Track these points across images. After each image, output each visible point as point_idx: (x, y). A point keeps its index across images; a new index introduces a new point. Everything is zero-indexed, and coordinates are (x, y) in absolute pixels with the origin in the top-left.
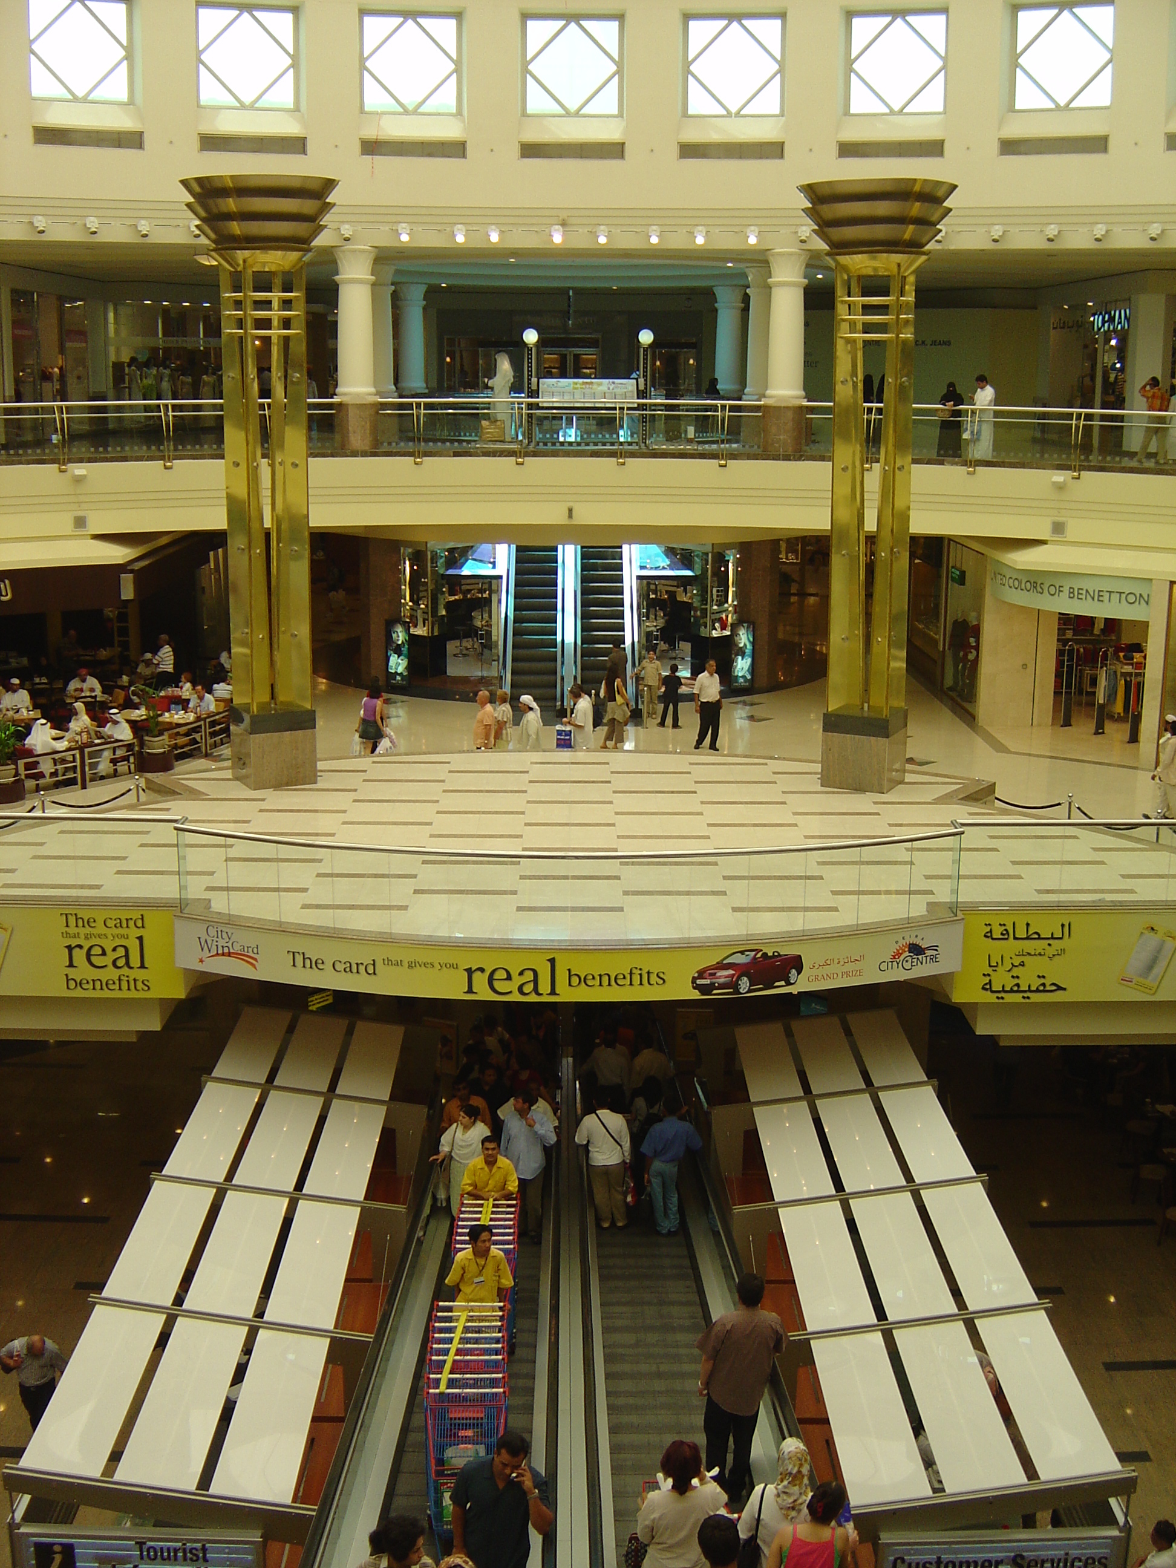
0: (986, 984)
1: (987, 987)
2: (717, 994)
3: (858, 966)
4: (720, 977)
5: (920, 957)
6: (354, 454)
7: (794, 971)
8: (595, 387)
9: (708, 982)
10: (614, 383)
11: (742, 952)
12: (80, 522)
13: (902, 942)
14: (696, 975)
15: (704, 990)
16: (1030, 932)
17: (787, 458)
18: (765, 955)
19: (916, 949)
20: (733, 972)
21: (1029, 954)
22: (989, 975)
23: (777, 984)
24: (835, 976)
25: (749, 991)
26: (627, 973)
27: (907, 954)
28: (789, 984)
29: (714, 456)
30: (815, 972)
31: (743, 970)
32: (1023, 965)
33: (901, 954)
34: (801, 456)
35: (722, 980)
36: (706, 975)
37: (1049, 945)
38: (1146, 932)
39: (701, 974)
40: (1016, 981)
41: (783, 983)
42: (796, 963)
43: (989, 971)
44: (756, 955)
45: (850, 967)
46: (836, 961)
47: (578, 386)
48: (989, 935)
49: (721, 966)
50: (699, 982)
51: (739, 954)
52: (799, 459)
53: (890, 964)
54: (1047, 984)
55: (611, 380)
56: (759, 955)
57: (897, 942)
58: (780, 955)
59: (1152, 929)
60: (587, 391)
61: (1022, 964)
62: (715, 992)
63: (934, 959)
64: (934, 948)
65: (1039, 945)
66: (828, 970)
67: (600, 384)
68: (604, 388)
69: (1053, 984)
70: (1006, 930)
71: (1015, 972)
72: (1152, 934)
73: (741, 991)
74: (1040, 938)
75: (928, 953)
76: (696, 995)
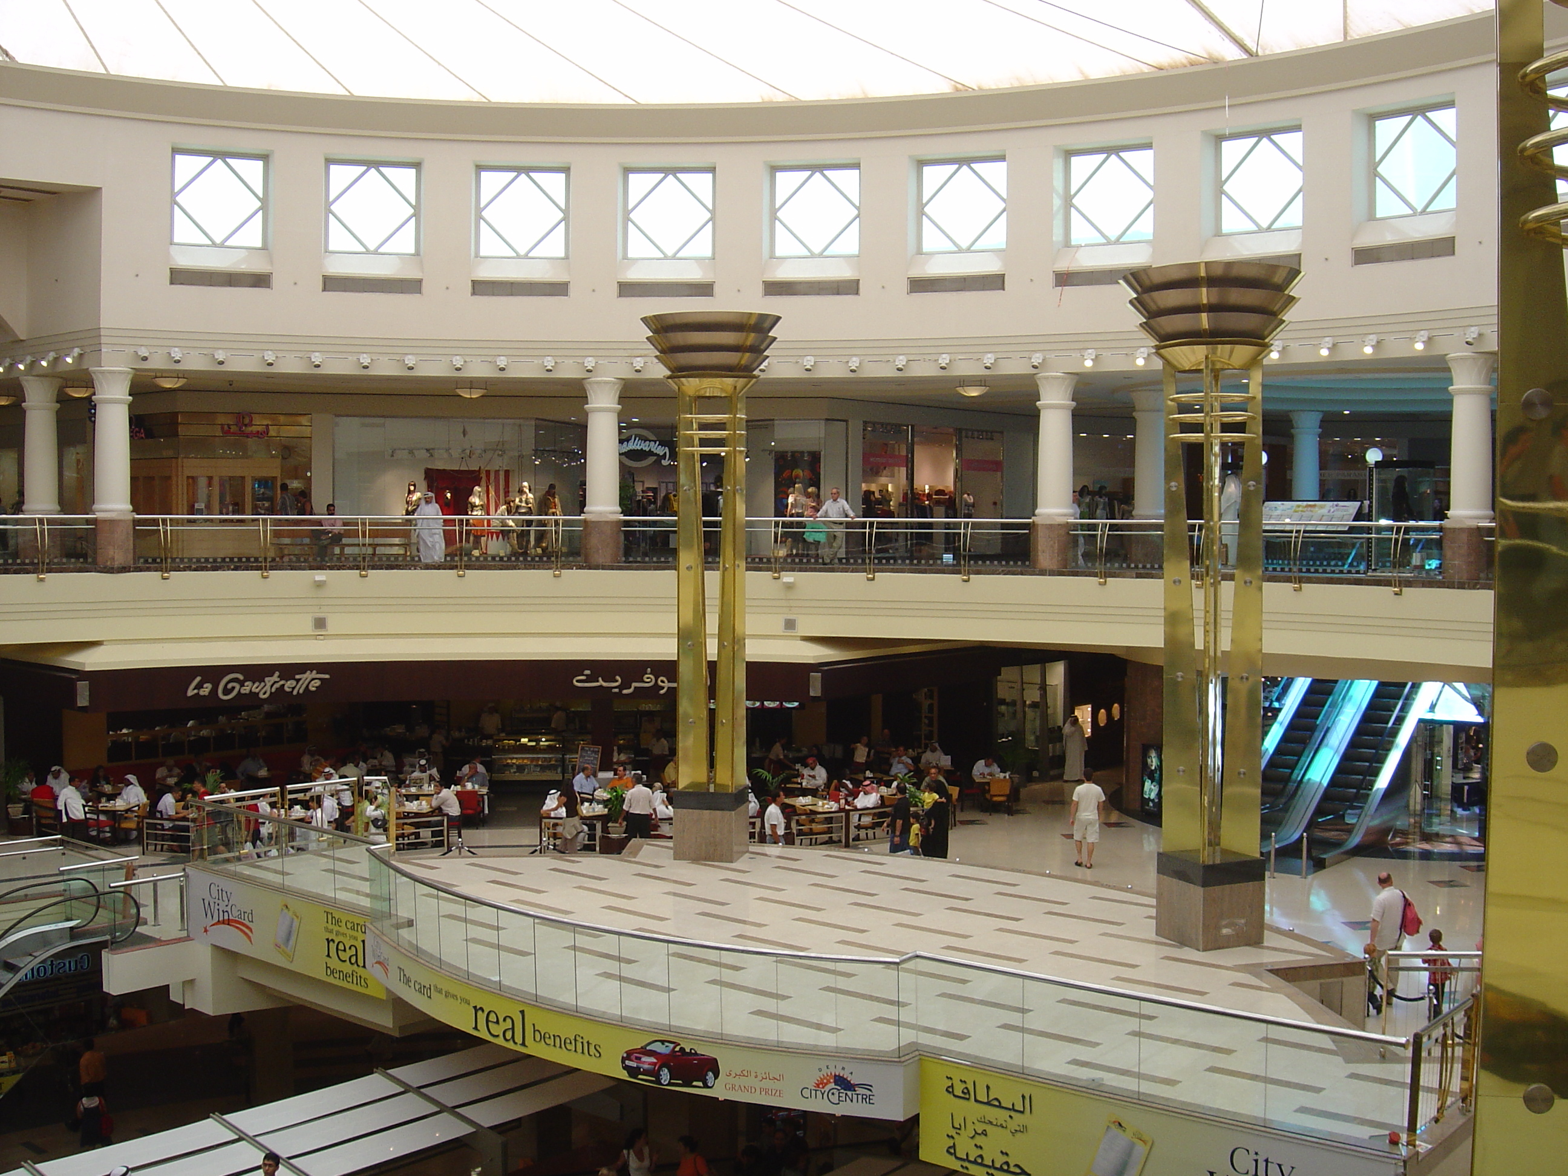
0: (950, 1147)
1: (951, 1151)
2: (642, 1080)
3: (776, 1085)
4: (644, 1062)
5: (849, 1093)
6: (1042, 573)
7: (710, 1074)
8: (1317, 509)
9: (635, 1065)
10: (1337, 506)
11: (663, 1042)
12: (790, 624)
13: (825, 1071)
14: (625, 1055)
15: (633, 1072)
16: (990, 1098)
17: (1461, 586)
18: (682, 1049)
19: (843, 1083)
20: (655, 1061)
21: (991, 1123)
22: (953, 1137)
23: (695, 1083)
24: (753, 1090)
25: (669, 1084)
26: (572, 1038)
27: (833, 1085)
28: (706, 1086)
29: (1387, 583)
30: (731, 1080)
31: (664, 1061)
32: (986, 1135)
33: (826, 1084)
34: (1476, 584)
35: (646, 1066)
36: (633, 1057)
37: (1011, 1117)
38: (1113, 1126)
39: (629, 1055)
40: (979, 1152)
41: (700, 1084)
42: (712, 1065)
43: (953, 1132)
44: (675, 1047)
45: (768, 1084)
46: (753, 1074)
47: (1300, 509)
48: (950, 1090)
49: (645, 1051)
50: (627, 1062)
51: (659, 1043)
52: (1474, 588)
53: (813, 1092)
54: (1012, 1165)
55: (1336, 503)
56: (677, 1049)
57: (820, 1070)
58: (696, 1054)
59: (1120, 1125)
60: (1308, 514)
61: (984, 1133)
62: (640, 1077)
63: (868, 1099)
64: (868, 1087)
65: (1001, 1115)
66: (743, 1082)
67: (1322, 507)
68: (1324, 511)
69: (1017, 1166)
70: (966, 1088)
71: (979, 1140)
72: (1119, 1131)
73: (662, 1081)
74: (1000, 1106)
75: (860, 1091)
76: (624, 1075)
